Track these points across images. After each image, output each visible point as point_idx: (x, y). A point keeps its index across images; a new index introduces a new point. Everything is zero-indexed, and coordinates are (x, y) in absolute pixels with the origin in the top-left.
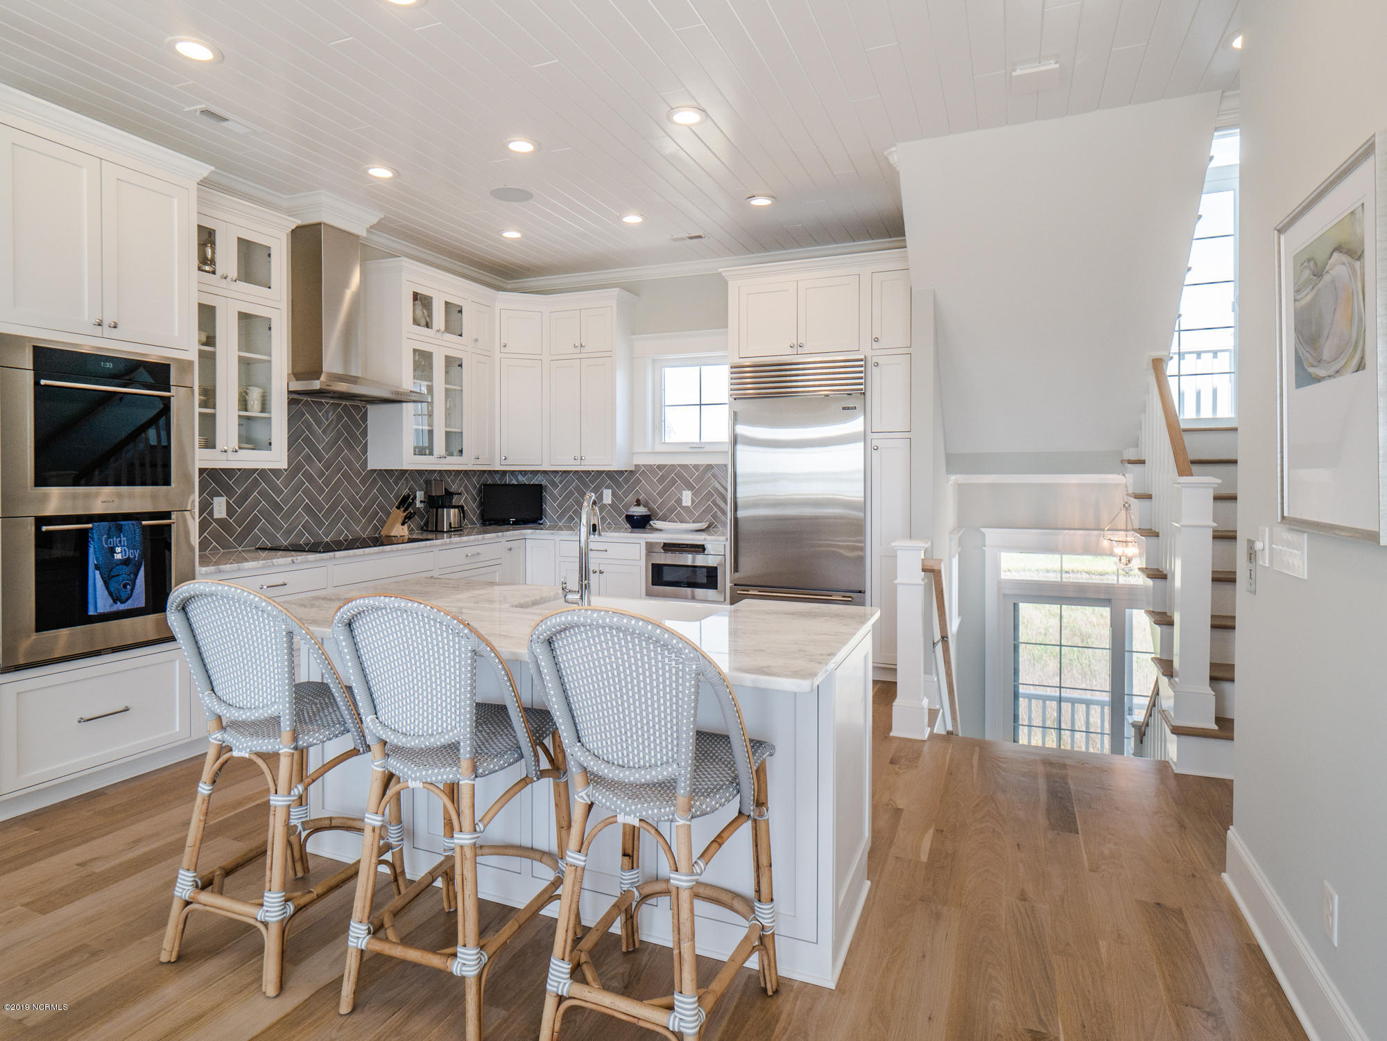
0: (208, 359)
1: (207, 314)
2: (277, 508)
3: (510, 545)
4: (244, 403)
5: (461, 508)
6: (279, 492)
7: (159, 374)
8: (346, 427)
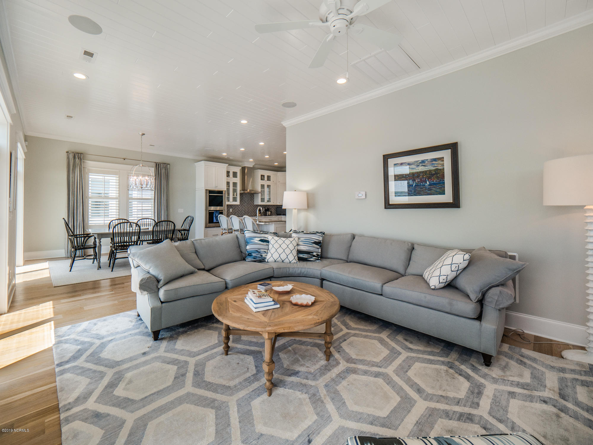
0: (228, 189)
1: (228, 183)
2: (239, 210)
3: (278, 218)
4: (234, 195)
5: (271, 211)
6: (240, 208)
7: (221, 192)
8: (251, 198)
